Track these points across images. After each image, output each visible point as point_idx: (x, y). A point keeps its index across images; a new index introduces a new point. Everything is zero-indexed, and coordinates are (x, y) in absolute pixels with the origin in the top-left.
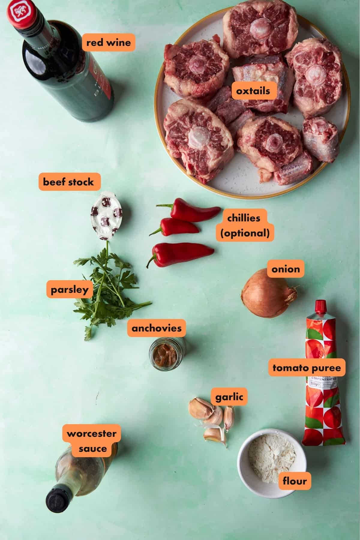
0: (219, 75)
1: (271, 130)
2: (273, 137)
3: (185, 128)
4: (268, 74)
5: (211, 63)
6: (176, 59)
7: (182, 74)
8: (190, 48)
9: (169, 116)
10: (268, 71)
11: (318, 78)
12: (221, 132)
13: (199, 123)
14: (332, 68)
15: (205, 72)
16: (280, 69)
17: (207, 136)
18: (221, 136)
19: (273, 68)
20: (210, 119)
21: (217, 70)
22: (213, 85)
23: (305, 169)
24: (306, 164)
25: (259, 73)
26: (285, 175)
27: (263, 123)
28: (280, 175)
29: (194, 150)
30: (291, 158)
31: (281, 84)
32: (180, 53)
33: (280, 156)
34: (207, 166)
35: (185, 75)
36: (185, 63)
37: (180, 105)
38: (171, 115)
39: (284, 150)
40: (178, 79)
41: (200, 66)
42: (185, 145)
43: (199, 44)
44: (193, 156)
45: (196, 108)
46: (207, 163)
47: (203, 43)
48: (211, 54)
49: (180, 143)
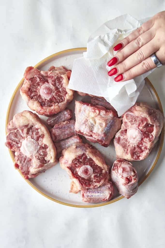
0: (61, 105)
1: (86, 161)
2: (85, 167)
3: (21, 136)
4: (99, 118)
5: (57, 94)
6: (32, 81)
7: (32, 95)
8: (46, 75)
9: (12, 122)
10: (99, 116)
11: (134, 138)
12: (48, 150)
13: (33, 136)
14: (147, 136)
15: (50, 99)
16: (109, 118)
17: (36, 149)
18: (47, 152)
19: (104, 115)
20: (43, 136)
21: (60, 100)
22: (53, 111)
23: (104, 198)
24: (106, 194)
25: (92, 115)
26: (88, 196)
27: (80, 155)
28: (85, 195)
29: (23, 155)
30: (96, 186)
31: (106, 129)
32: (37, 77)
33: (88, 182)
34: (28, 170)
35: (34, 96)
36: (38, 86)
37: (24, 117)
38: (15, 122)
39: (92, 179)
40: (28, 98)
41: (48, 93)
42: (18, 148)
43: (53, 75)
44: (21, 160)
45: (35, 124)
46: (29, 169)
47: (57, 76)
48: (60, 86)
49: (15, 146)
